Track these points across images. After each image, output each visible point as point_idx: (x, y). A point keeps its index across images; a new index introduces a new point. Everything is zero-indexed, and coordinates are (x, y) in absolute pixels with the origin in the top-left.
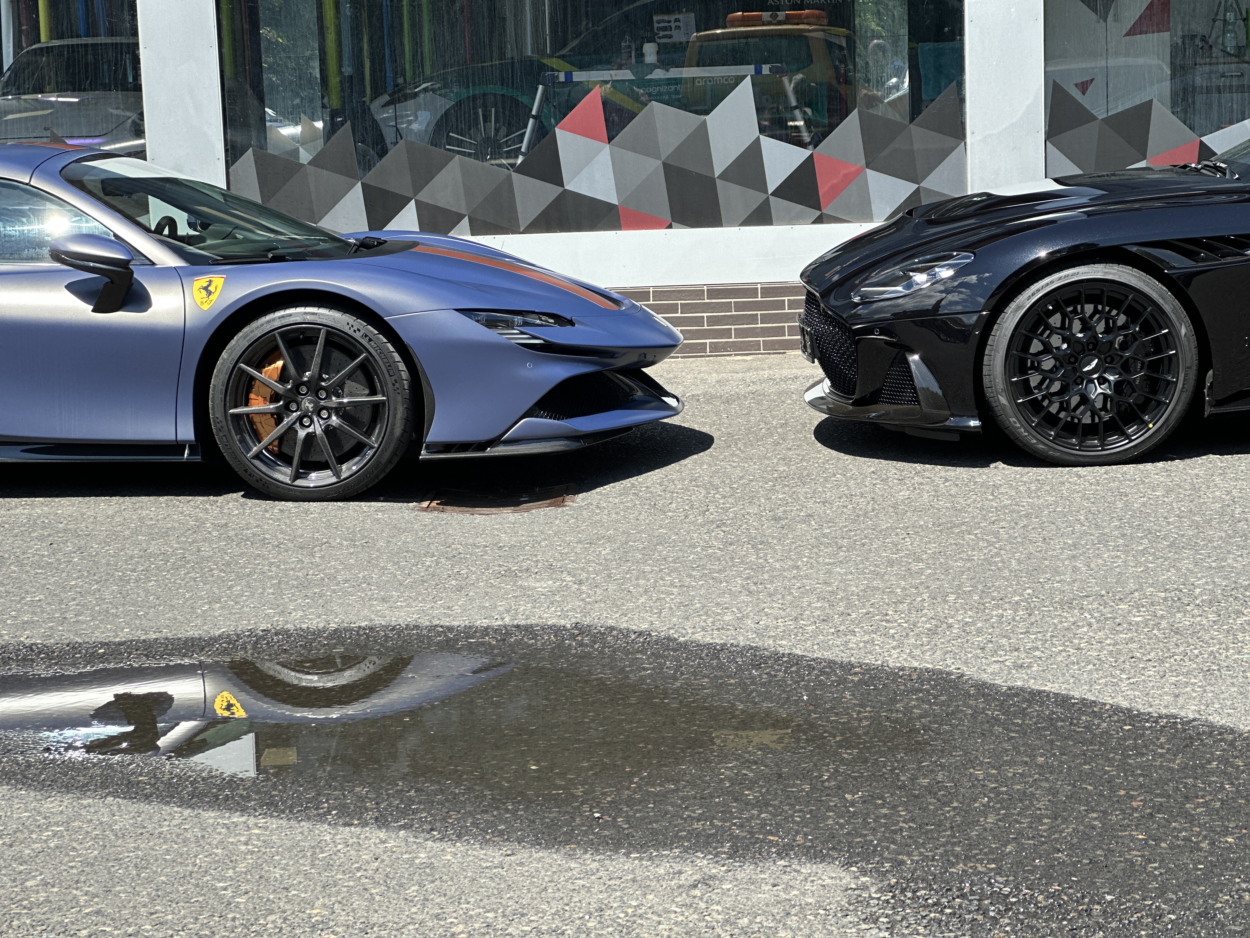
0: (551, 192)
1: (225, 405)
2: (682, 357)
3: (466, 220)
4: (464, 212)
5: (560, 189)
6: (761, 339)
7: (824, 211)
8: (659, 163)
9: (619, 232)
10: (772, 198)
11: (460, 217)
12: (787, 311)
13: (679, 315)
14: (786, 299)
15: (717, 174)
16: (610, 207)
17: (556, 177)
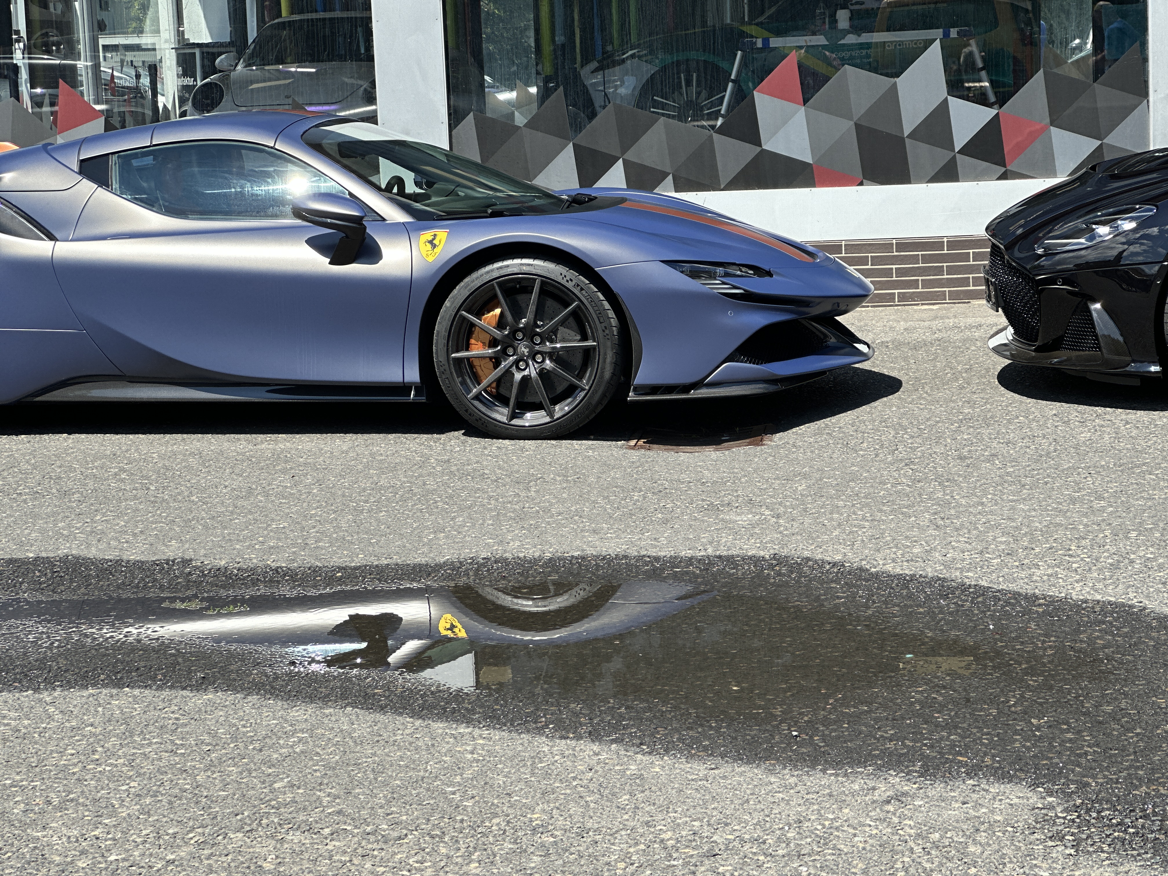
0: (749, 151)
1: (447, 349)
2: (872, 307)
3: (670, 177)
4: (668, 170)
5: (758, 149)
6: (947, 289)
7: (1009, 168)
8: (852, 123)
9: (813, 189)
10: (958, 156)
11: (665, 175)
12: (971, 263)
13: (869, 267)
14: (971, 251)
15: (906, 134)
16: (804, 165)
17: (754, 138)
